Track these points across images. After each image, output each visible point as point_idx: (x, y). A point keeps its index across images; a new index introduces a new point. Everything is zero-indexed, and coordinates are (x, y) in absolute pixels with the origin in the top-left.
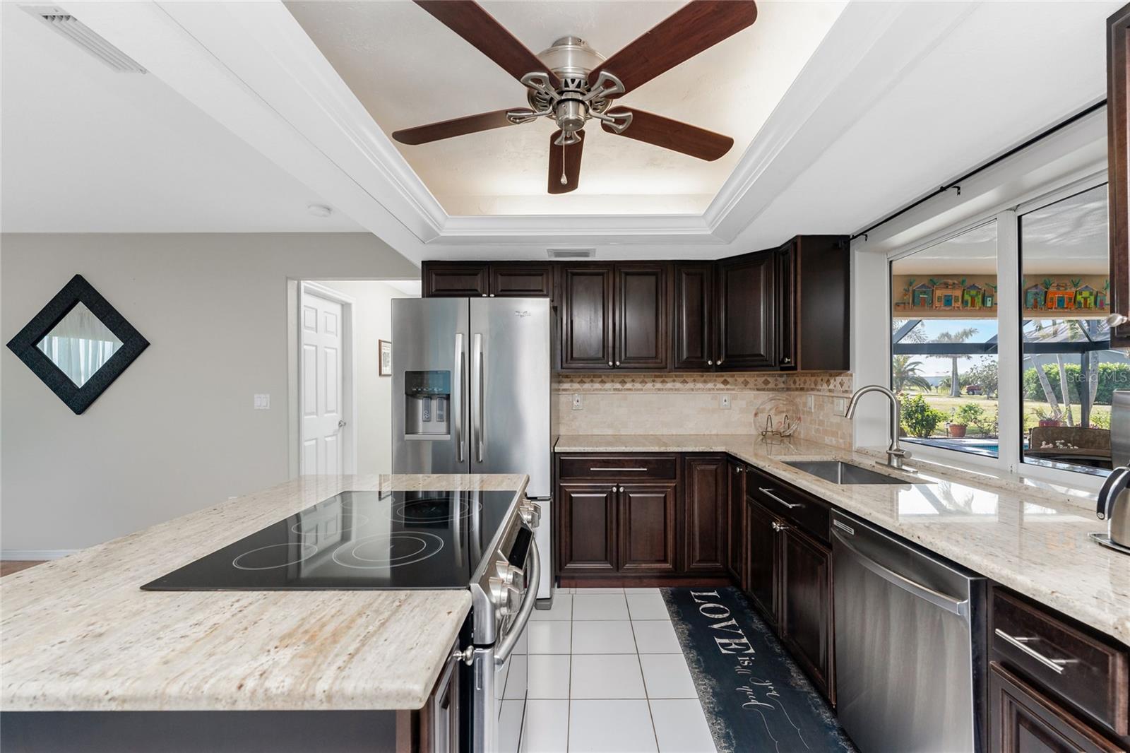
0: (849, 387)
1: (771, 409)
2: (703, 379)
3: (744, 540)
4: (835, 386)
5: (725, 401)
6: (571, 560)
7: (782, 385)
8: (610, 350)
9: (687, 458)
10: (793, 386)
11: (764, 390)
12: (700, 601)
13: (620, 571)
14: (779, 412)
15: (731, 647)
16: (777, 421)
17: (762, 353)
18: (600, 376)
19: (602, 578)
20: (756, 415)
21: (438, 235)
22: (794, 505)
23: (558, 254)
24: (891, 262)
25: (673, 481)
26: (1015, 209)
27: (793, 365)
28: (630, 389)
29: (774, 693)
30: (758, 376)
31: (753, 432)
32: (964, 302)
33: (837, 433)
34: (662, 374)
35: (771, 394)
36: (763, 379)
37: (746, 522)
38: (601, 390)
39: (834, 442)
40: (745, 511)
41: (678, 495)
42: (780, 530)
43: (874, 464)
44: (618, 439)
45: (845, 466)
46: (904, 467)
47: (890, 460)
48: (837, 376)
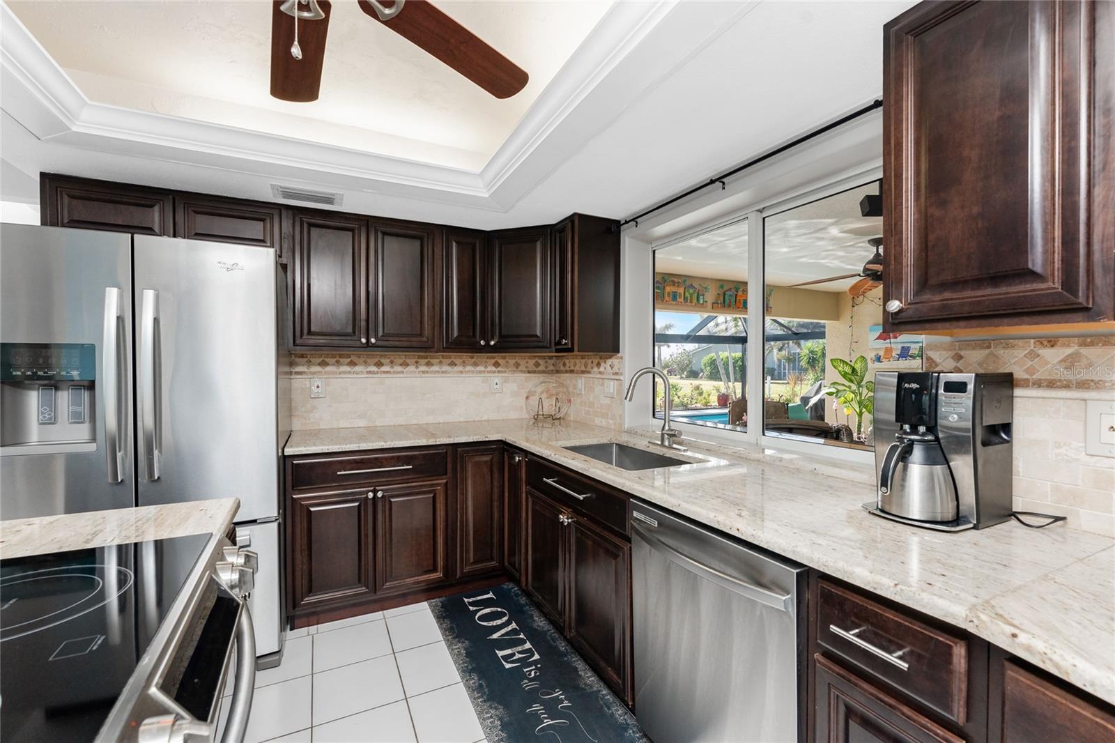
0: (619, 369)
1: (542, 393)
2: (473, 360)
3: (524, 533)
4: (605, 369)
5: (497, 384)
6: (310, 591)
7: (551, 368)
8: (363, 324)
9: (459, 449)
10: (562, 368)
11: (534, 372)
12: (475, 608)
13: (378, 593)
14: (550, 396)
15: (515, 658)
16: (548, 404)
17: (538, 334)
18: (349, 356)
19: (354, 605)
20: (527, 398)
21: (69, 129)
22: (584, 496)
23: (288, 194)
24: (654, 252)
25: (444, 477)
26: (761, 211)
27: (570, 346)
28: (387, 372)
29: (566, 703)
30: (530, 358)
31: (525, 415)
32: (685, 299)
33: (608, 414)
34: (427, 354)
35: (541, 377)
36: (534, 361)
37: (527, 516)
38: (349, 372)
39: (604, 424)
40: (524, 503)
41: (449, 492)
42: (568, 522)
43: (647, 443)
44: (372, 431)
45: (619, 447)
46: (675, 446)
47: (663, 440)
48: (608, 358)
